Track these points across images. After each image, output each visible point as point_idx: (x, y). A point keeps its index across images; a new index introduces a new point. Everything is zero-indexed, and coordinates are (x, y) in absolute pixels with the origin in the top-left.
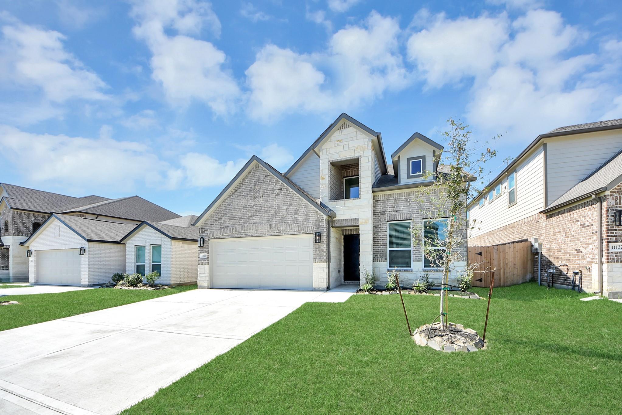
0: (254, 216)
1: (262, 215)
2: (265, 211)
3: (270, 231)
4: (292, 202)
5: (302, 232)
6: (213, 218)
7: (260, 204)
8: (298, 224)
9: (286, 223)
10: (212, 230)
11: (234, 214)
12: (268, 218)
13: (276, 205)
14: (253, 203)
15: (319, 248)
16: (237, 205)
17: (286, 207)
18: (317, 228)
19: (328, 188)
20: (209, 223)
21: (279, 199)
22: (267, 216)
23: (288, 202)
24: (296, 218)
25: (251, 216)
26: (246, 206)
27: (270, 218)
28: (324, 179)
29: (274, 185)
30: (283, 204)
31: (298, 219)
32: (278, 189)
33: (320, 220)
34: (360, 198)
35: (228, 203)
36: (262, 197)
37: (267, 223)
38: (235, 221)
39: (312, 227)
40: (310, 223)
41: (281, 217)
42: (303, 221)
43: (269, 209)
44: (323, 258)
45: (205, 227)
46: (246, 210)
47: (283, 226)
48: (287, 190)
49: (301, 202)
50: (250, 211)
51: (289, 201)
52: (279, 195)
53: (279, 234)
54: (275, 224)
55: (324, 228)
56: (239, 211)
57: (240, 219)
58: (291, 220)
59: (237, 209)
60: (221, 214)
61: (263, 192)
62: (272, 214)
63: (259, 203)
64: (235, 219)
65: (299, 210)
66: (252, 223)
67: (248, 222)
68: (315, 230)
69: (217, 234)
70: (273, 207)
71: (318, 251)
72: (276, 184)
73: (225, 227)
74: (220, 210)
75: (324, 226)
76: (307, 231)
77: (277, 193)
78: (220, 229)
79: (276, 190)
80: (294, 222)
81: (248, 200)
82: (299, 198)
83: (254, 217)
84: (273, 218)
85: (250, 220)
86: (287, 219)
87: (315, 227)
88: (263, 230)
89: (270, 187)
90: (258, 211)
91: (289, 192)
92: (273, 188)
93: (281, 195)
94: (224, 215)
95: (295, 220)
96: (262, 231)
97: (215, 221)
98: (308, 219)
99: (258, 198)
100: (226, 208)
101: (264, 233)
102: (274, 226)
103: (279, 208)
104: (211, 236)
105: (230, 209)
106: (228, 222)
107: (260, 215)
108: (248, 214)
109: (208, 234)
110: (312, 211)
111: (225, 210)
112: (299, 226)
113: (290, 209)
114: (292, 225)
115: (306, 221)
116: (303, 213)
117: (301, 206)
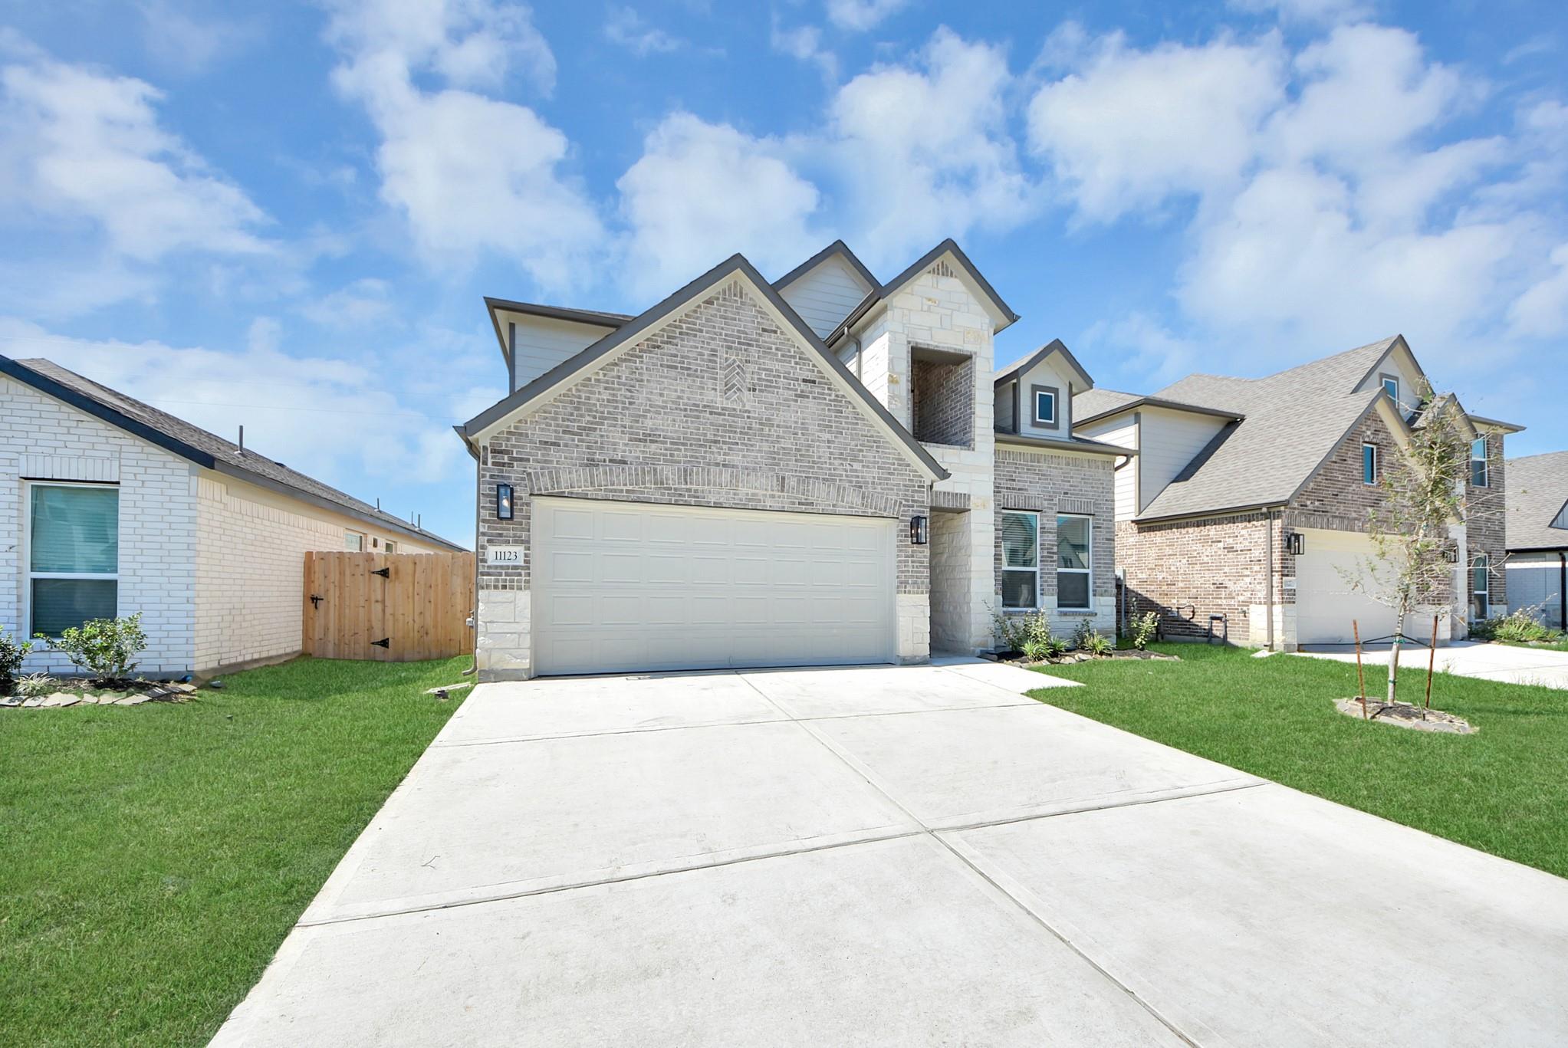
0: (724, 443)
1: (752, 446)
2: (763, 435)
3: (779, 497)
4: (844, 425)
5: (870, 511)
6: (555, 419)
7: (746, 411)
8: (861, 487)
9: (827, 480)
10: (551, 462)
11: (649, 423)
12: (775, 459)
13: (796, 422)
14: (720, 402)
15: (913, 556)
16: (661, 395)
17: (826, 436)
18: (909, 506)
19: (906, 409)
20: (537, 434)
21: (807, 408)
22: (770, 452)
23: (834, 424)
24: (856, 471)
25: (716, 442)
26: (698, 406)
27: (779, 459)
28: (897, 382)
29: (793, 365)
30: (819, 425)
31: (860, 474)
32: (805, 381)
33: (914, 486)
34: (973, 450)
35: (623, 380)
36: (754, 390)
37: (772, 473)
38: (653, 446)
39: (896, 501)
40: (893, 490)
41: (814, 462)
42: (873, 483)
43: (776, 431)
44: (923, 583)
45: (514, 446)
46: (698, 417)
47: (819, 489)
48: (829, 389)
49: (869, 431)
50: (712, 424)
51: (835, 422)
52: (808, 397)
53: (806, 507)
54: (795, 479)
55: (925, 507)
56: (670, 418)
57: (672, 443)
58: (841, 475)
59: (659, 407)
60: (590, 410)
61: (756, 376)
62: (784, 448)
63: (744, 406)
64: (652, 441)
65: (862, 451)
66: (717, 465)
67: (705, 458)
68: (904, 511)
69: (573, 477)
70: (787, 427)
71: (910, 564)
72: (796, 363)
73: (610, 461)
74: (588, 398)
75: (923, 502)
76: (885, 510)
77: (802, 391)
78: (587, 465)
79: (797, 380)
80: (851, 482)
81: (703, 388)
82: (863, 419)
83: (725, 447)
84: (790, 460)
85: (713, 453)
86: (830, 469)
87: (904, 502)
88: (757, 491)
89: (777, 366)
90: (738, 430)
91: (837, 396)
92: (789, 373)
93: (814, 398)
94: (606, 418)
95: (852, 476)
96: (753, 495)
97: (564, 432)
98: (886, 479)
99: (739, 389)
100: (614, 395)
101: (760, 501)
102: (793, 482)
103: (808, 435)
104: (544, 483)
105: (630, 403)
106: (626, 445)
107: (746, 445)
108: (705, 435)
109: (529, 474)
110: (897, 459)
111: (608, 401)
112: (864, 493)
113: (840, 443)
114: (844, 488)
115: (880, 483)
116: (874, 462)
117: (868, 441)
